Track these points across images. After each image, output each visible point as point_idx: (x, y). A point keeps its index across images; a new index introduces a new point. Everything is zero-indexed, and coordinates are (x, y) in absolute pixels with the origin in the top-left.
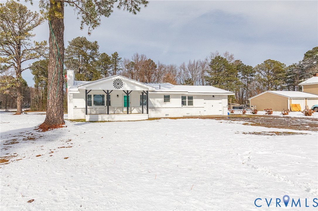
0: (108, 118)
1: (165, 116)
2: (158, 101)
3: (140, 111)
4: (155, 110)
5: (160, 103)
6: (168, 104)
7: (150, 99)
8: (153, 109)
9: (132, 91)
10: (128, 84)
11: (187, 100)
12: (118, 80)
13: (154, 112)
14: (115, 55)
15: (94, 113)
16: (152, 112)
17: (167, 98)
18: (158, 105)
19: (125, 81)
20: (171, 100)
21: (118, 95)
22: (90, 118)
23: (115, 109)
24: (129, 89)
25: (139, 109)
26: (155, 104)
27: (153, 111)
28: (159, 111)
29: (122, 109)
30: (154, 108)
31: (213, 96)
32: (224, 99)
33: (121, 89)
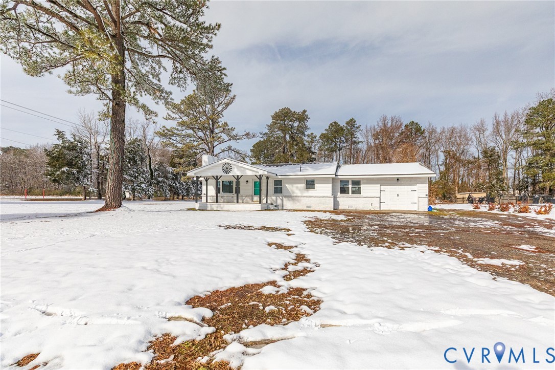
0: (217, 207)
1: (305, 209)
2: (297, 188)
3: (273, 200)
4: (293, 200)
5: (300, 190)
6: (311, 192)
7: (287, 185)
8: (290, 199)
9: (242, 176)
10: (237, 168)
11: (350, 186)
12: (226, 164)
13: (292, 202)
14: (351, 123)
15: (221, 202)
16: (288, 202)
17: (310, 184)
18: (298, 193)
19: (234, 165)
20: (316, 186)
21: (247, 181)
22: (200, 207)
23: (244, 197)
24: (239, 174)
25: (272, 199)
26: (293, 192)
27: (289, 200)
28: (298, 201)
29: (251, 197)
30: (290, 197)
31: (398, 179)
32: (422, 183)
33: (230, 174)
